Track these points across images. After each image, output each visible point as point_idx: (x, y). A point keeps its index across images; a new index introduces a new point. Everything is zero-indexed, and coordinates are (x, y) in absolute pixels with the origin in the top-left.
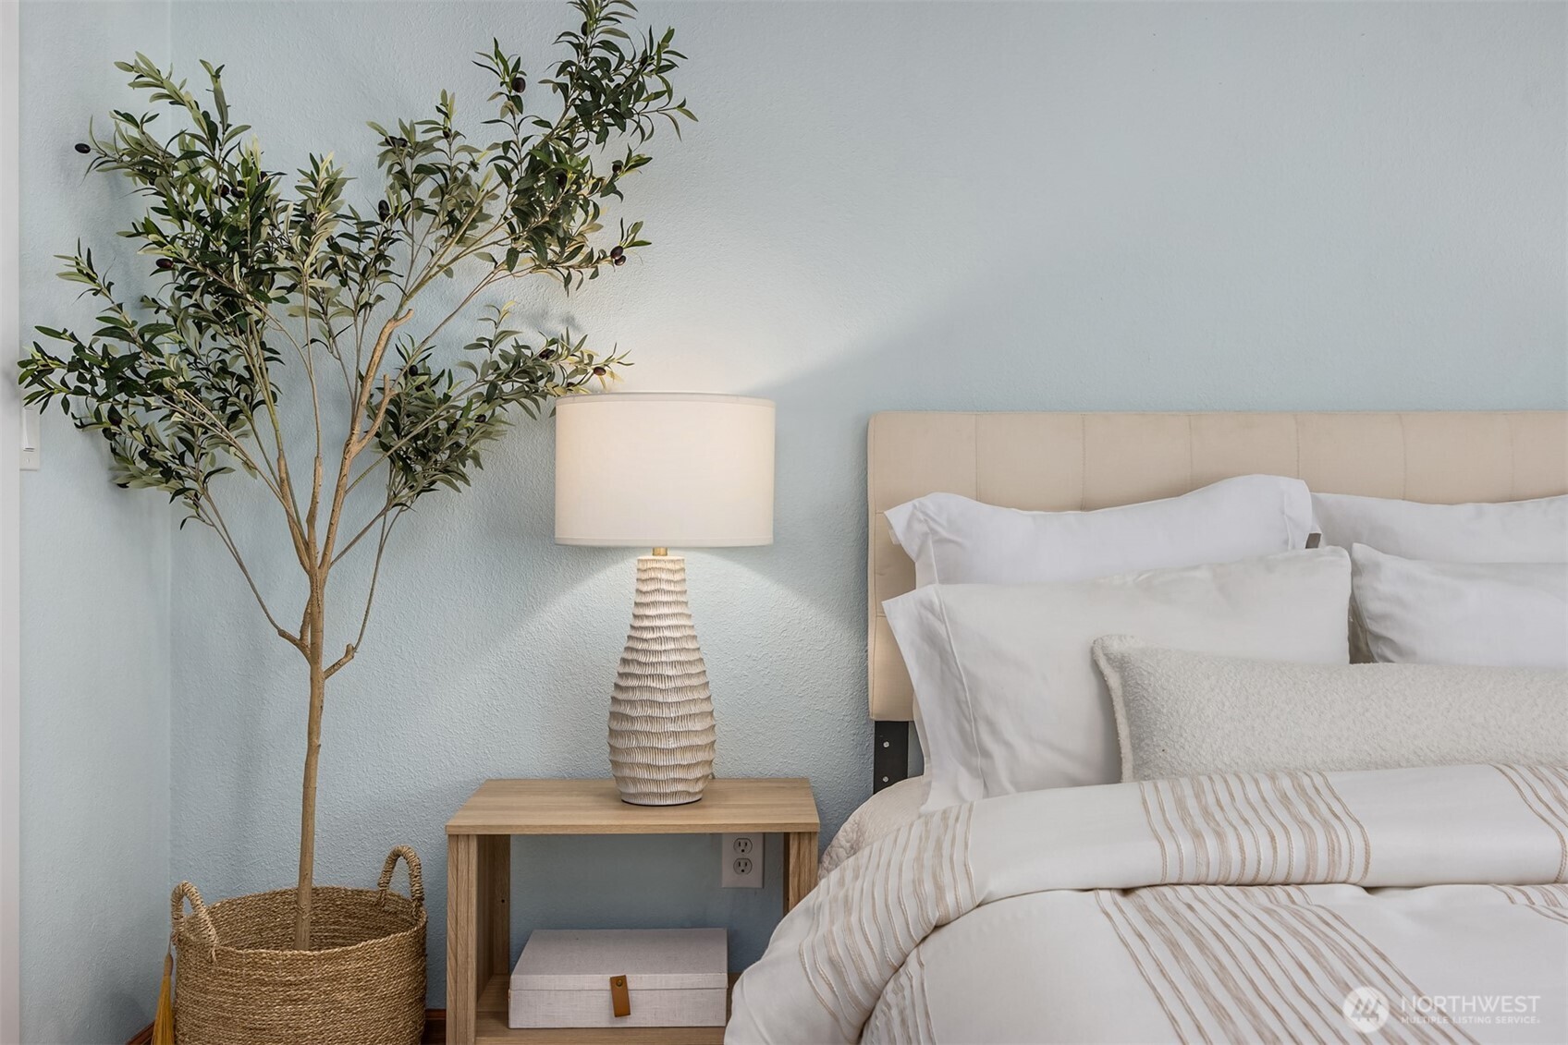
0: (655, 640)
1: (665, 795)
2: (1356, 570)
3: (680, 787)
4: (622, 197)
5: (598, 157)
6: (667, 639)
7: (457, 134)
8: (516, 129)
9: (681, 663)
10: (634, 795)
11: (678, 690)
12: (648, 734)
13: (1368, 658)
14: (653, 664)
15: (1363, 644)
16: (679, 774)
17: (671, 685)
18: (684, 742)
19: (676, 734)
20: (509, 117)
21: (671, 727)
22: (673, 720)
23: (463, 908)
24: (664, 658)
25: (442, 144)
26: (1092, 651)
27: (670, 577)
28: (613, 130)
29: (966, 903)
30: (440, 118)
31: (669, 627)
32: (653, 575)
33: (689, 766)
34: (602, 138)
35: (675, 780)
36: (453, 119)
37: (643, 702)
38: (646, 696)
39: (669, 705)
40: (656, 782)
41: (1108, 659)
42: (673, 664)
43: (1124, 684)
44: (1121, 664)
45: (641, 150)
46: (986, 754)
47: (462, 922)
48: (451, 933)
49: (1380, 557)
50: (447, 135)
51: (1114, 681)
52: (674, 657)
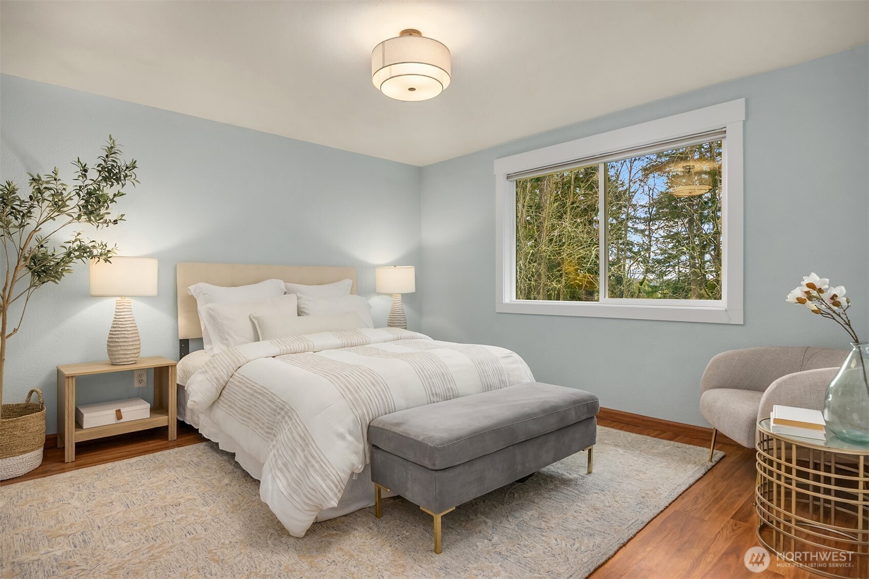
0: (124, 321)
1: (129, 361)
2: (298, 298)
3: (133, 359)
4: (116, 202)
5: (109, 190)
6: (128, 321)
7: (59, 180)
8: (83, 182)
9: (132, 327)
10: (119, 362)
11: (132, 334)
12: (124, 346)
13: (300, 316)
14: (124, 327)
15: (300, 313)
16: (133, 355)
17: (130, 332)
18: (134, 347)
19: (132, 345)
20: (81, 178)
21: (131, 343)
22: (131, 341)
23: (70, 397)
24: (128, 326)
25: (54, 182)
26: (249, 316)
27: (128, 304)
28: (115, 183)
29: (245, 362)
30: (53, 175)
31: (128, 318)
32: (123, 304)
33: (136, 353)
34: (112, 185)
35: (132, 357)
36: (58, 175)
37: (122, 338)
38: (123, 336)
39: (130, 338)
40: (126, 358)
41: (254, 318)
42: (130, 327)
43: (258, 323)
44: (257, 318)
45: (122, 191)
46: (227, 340)
47: (70, 401)
48: (67, 404)
49: (302, 295)
50: (55, 180)
51: (256, 322)
52: (131, 325)
